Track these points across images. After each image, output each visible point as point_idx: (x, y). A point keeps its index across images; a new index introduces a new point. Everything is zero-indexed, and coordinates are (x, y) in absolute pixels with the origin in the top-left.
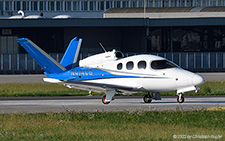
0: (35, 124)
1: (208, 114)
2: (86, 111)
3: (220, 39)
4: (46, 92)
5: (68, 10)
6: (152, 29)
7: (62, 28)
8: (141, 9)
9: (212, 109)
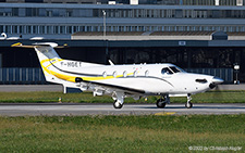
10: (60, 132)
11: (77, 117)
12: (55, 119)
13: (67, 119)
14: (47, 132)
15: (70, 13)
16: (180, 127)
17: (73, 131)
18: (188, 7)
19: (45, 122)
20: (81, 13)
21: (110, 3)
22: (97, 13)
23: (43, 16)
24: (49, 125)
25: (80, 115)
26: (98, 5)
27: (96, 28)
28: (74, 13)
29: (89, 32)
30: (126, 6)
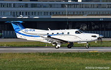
0: (26, 57)
1: (89, 54)
2: (45, 52)
3: (94, 26)
4: (30, 45)
5: (38, 15)
6: (69, 22)
7: (36, 22)
8: (65, 15)
9: (91, 52)
10: (46, 60)
11: (54, 53)
12: (44, 54)
13: (49, 54)
14: (41, 60)
15: (51, 6)
16: (100, 58)
17: (52, 60)
18: (104, 3)
19: (40, 55)
20: (56, 6)
21: (69, 1)
22: (63, 6)
23: (39, 7)
24: (41, 57)
25: (55, 52)
26: (64, 2)
27: (63, 13)
28: (53, 6)
29: (59, 15)
30: (76, 3)
